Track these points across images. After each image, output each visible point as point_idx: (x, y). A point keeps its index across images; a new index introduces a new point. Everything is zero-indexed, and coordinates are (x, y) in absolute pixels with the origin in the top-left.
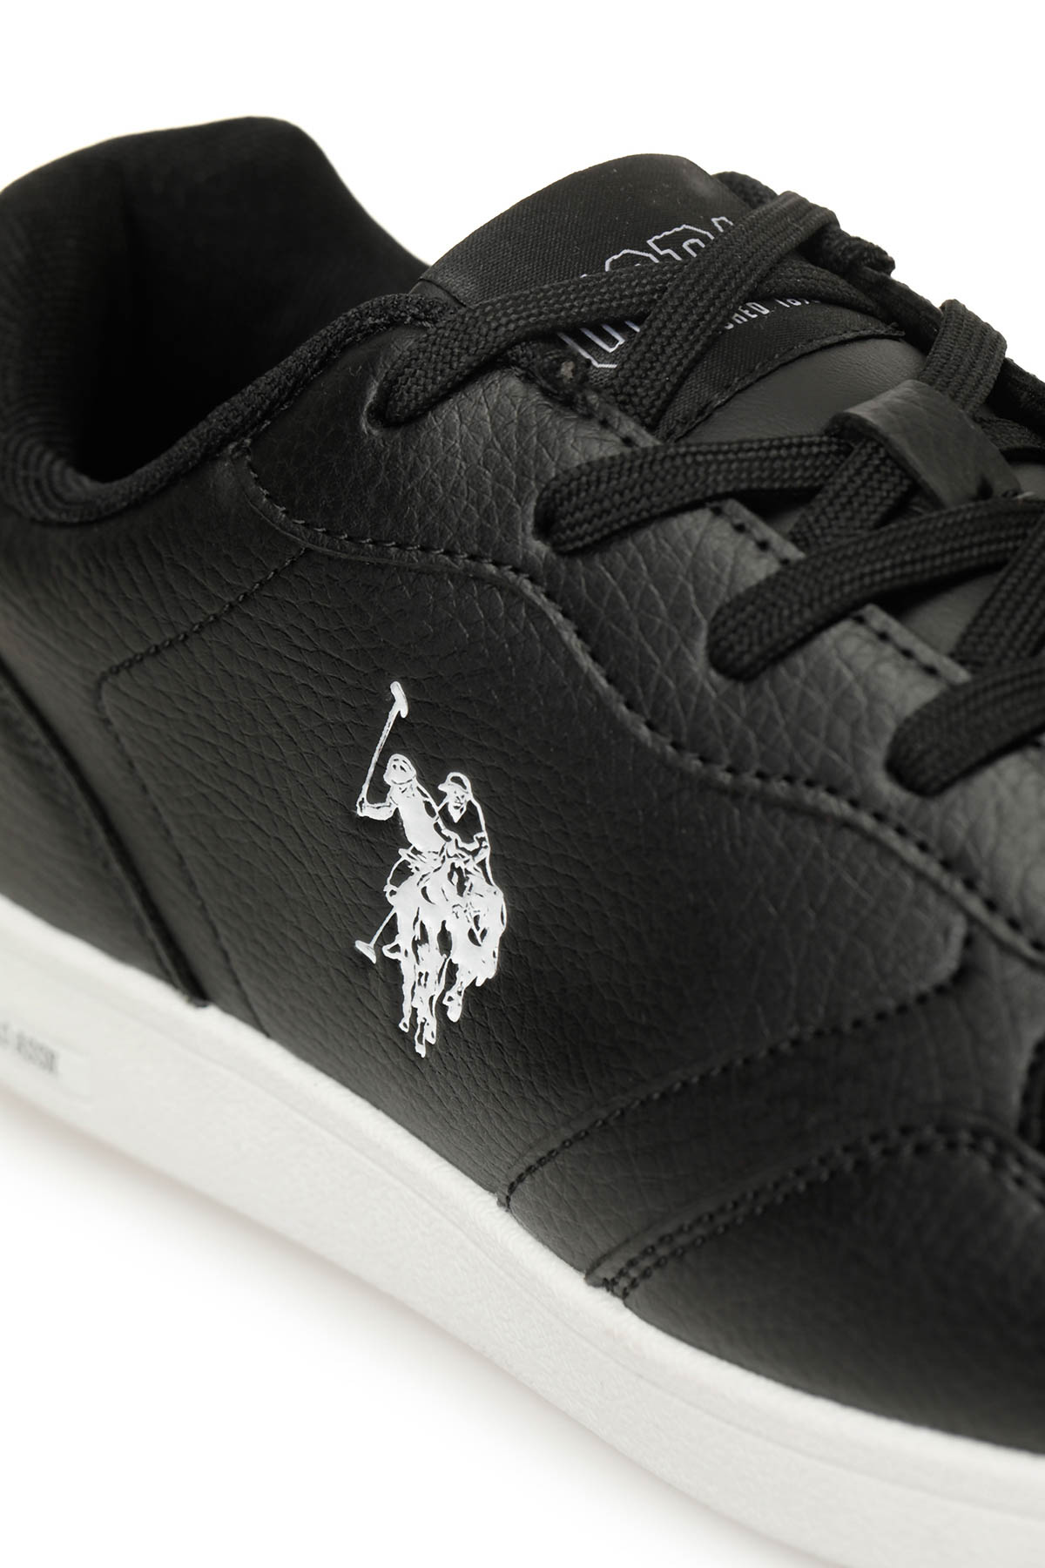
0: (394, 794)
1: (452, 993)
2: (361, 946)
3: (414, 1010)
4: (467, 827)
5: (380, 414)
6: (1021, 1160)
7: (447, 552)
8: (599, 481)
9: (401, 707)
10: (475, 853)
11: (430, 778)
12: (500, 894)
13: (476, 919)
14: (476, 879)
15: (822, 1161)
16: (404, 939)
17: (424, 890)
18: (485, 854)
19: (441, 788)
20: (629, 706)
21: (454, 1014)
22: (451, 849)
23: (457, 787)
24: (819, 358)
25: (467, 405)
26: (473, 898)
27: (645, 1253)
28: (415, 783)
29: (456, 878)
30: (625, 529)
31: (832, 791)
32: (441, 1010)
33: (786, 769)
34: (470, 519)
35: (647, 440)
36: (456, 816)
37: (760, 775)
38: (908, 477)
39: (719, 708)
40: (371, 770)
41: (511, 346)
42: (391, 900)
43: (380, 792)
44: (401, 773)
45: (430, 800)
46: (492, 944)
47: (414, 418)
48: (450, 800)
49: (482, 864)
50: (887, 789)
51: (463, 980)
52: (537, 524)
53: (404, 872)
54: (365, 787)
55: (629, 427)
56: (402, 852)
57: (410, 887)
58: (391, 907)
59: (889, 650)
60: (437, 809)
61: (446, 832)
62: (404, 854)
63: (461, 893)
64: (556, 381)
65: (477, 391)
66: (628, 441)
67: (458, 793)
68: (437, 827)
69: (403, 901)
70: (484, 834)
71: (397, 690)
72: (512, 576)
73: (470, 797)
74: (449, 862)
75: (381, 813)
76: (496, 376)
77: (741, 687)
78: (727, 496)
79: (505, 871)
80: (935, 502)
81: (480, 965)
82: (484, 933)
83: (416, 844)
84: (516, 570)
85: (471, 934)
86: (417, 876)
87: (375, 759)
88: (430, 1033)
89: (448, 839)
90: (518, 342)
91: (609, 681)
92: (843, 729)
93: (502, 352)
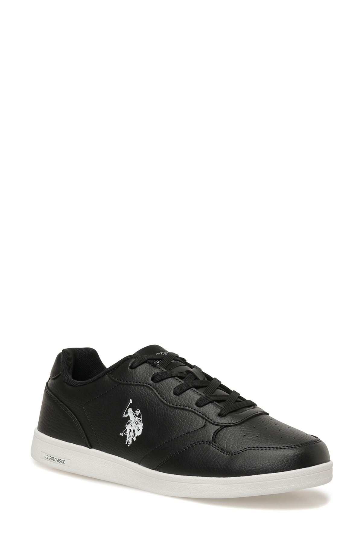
0: (129, 414)
1: (135, 437)
2: (121, 434)
3: (128, 441)
4: (139, 416)
5: (131, 368)
6: (212, 444)
7: (140, 383)
8: (160, 374)
9: (131, 402)
10: (140, 419)
11: (134, 411)
12: (143, 424)
13: (139, 428)
14: (139, 423)
15: (187, 447)
16: (128, 432)
17: (131, 425)
18: (141, 419)
19: (136, 411)
20: (163, 399)
21: (135, 440)
22: (136, 419)
23: (138, 411)
24: (179, 367)
25: (142, 367)
26: (138, 425)
27: (158, 467)
28: (132, 411)
29: (136, 423)
30: (160, 381)
31: (189, 407)
32: (133, 439)
33: (183, 405)
34: (143, 379)
35: (165, 370)
36: (137, 415)
37: (180, 406)
38: (195, 377)
39: (175, 398)
40: (126, 411)
41: (147, 360)
42: (126, 427)
43: (127, 413)
44: (130, 411)
45: (134, 413)
46: (141, 430)
47: (135, 368)
48: (137, 413)
49: (140, 421)
50: (195, 407)
51: (136, 436)
52: (151, 379)
53: (129, 423)
54: (125, 413)
55: (163, 369)
56: (129, 420)
57: (129, 425)
58: (126, 428)
59: (195, 392)
60: (135, 414)
61: (136, 417)
62: (129, 421)
63: (137, 425)
64: (154, 364)
65: (143, 365)
66: (163, 370)
67: (138, 412)
68: (135, 417)
69: (128, 427)
70: (141, 417)
71: (131, 400)
72: (148, 385)
73: (140, 412)
74: (135, 421)
75: (127, 416)
76: (146, 363)
77: (178, 396)
78: (175, 376)
79: (143, 421)
80: (199, 379)
81: (138, 433)
82: (140, 429)
83: (131, 419)
84: (149, 384)
85: (138, 430)
86: (131, 423)
87: (127, 409)
88: (130, 442)
89: (136, 418)
90: (148, 360)
91: (161, 396)
92: (190, 400)
93: (147, 361)
